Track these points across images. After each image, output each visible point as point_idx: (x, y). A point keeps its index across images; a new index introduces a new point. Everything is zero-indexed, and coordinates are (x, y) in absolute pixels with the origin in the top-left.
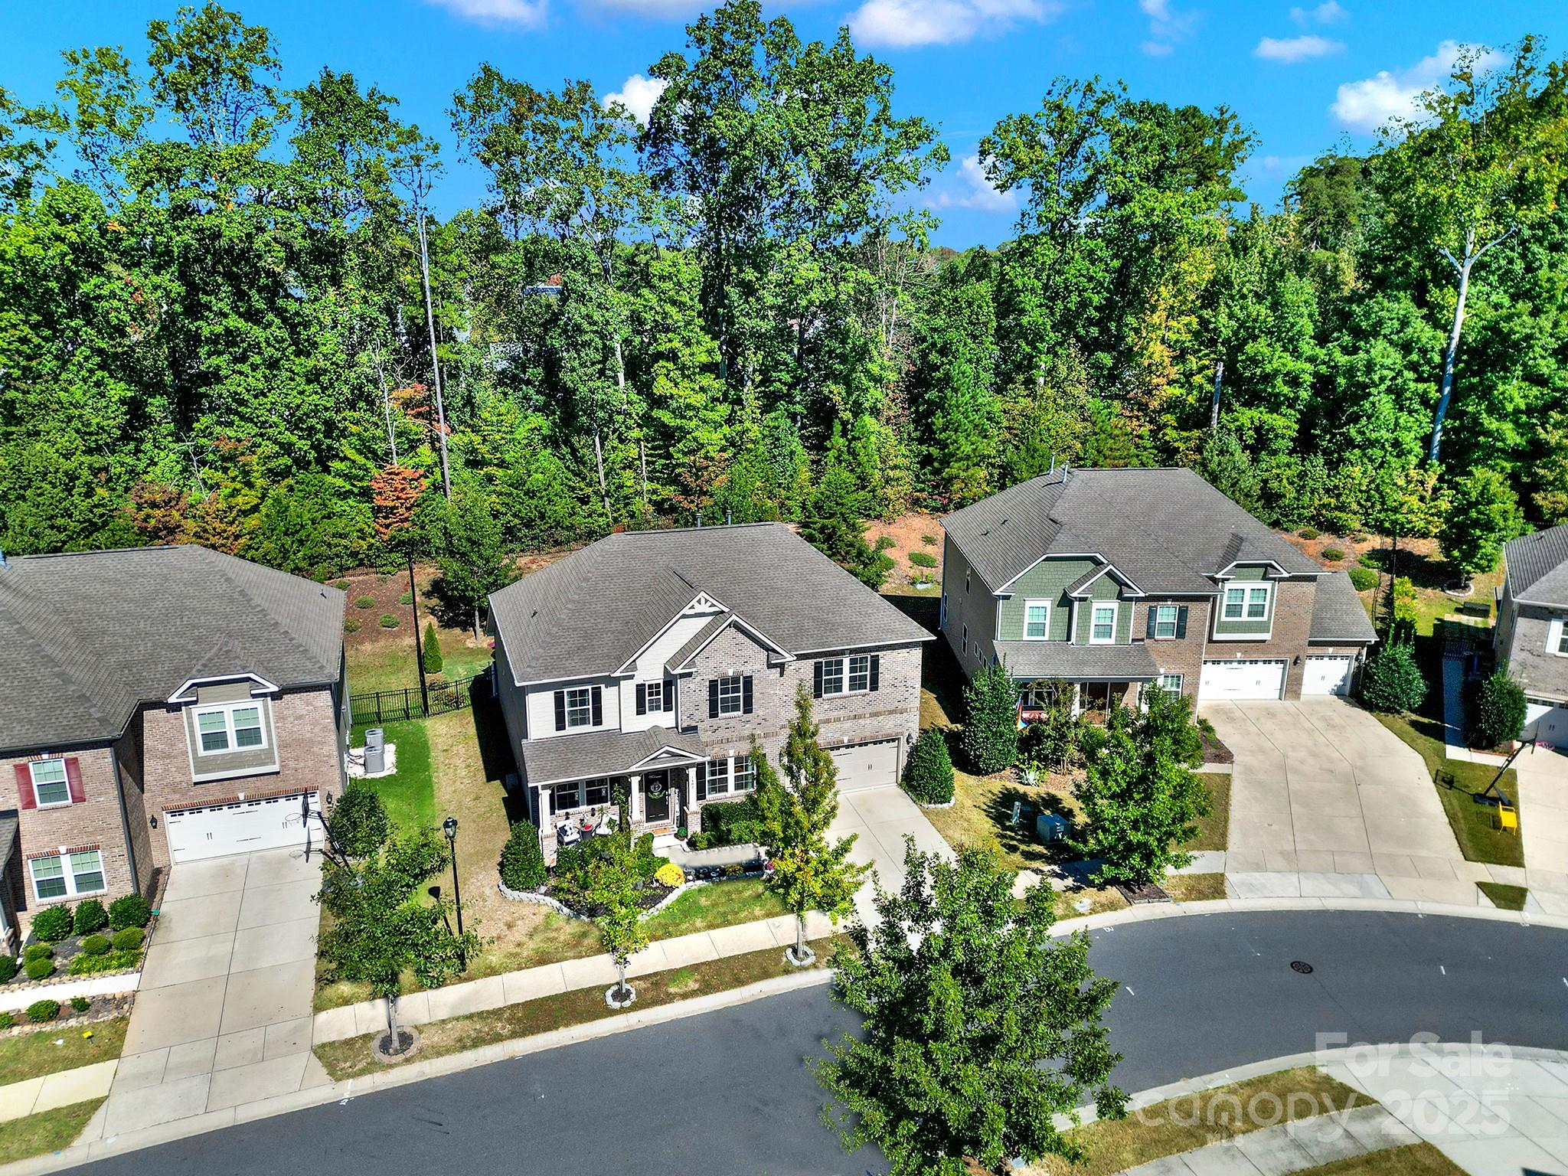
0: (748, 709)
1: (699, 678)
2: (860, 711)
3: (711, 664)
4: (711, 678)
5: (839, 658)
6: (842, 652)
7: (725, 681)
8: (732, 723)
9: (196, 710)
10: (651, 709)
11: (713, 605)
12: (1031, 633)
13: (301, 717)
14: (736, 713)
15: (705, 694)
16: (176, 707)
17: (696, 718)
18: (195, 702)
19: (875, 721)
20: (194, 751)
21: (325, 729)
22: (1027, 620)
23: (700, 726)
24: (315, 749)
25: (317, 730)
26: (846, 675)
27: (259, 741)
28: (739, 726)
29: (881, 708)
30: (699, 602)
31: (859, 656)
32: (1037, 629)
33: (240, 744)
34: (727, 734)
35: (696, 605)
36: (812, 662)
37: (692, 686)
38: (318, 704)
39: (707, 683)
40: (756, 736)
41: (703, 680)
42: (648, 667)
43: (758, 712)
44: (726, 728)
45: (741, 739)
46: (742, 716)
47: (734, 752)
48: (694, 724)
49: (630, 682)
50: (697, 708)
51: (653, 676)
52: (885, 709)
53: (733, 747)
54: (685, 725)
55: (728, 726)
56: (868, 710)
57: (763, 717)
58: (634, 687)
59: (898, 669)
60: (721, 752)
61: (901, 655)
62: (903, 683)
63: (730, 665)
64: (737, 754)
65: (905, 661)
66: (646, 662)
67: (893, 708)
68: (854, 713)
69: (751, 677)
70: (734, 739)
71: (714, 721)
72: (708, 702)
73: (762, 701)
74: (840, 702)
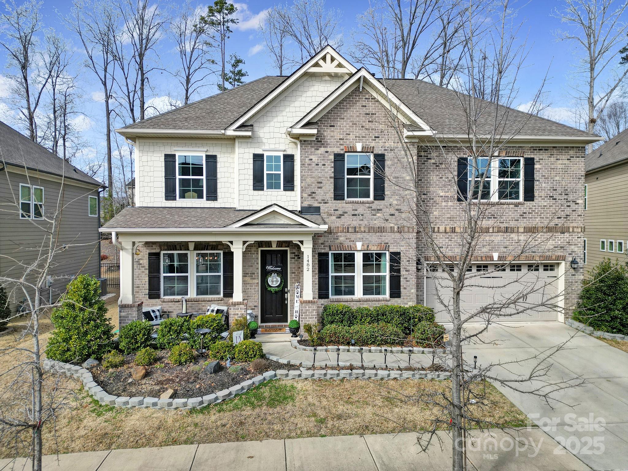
0: (380, 195)
1: (322, 150)
2: (513, 224)
4: (337, 150)
8: (361, 209)
10: (270, 187)
11: (340, 65)
14: (365, 199)
15: (329, 171)
19: (530, 239)
23: (323, 208)
26: (494, 180)
28: (368, 214)
29: (536, 222)
30: (324, 58)
31: (509, 158)
34: (354, 222)
35: (321, 62)
39: (332, 157)
40: (389, 230)
41: (327, 152)
42: (267, 136)
43: (391, 200)
44: (353, 215)
45: (371, 230)
46: (373, 203)
47: (363, 245)
48: (316, 205)
49: (247, 150)
50: (320, 185)
51: (272, 147)
52: (542, 225)
53: (361, 239)
54: (306, 204)
55: (356, 212)
56: (523, 224)
57: (397, 207)
58: (252, 157)
59: (557, 178)
60: (347, 243)
61: (560, 162)
62: (564, 197)
63: (359, 138)
64: (366, 248)
65: (565, 170)
66: (266, 129)
67: (552, 224)
68: (506, 225)
69: (383, 156)
70: (363, 229)
71: (339, 204)
72: (332, 180)
73: (396, 187)
74: (488, 209)
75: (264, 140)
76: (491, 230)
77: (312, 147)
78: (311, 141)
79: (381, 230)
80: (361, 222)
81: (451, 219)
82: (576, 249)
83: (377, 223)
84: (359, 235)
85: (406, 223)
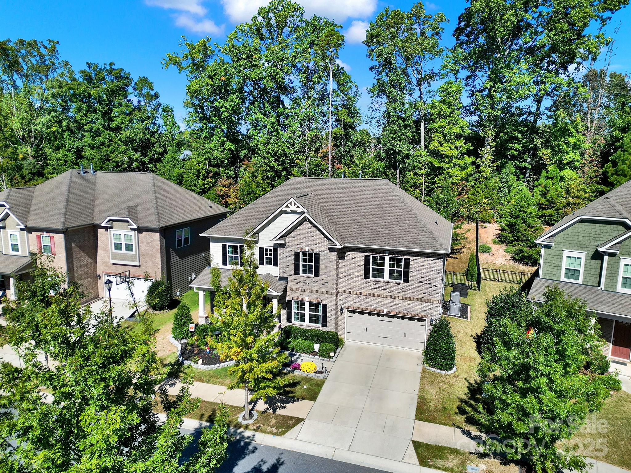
0: (317, 274)
1: (289, 249)
2: (396, 294)
3: (296, 242)
4: (296, 250)
5: (382, 255)
6: (384, 251)
7: (304, 254)
8: (308, 281)
9: (113, 231)
10: (267, 263)
11: (298, 207)
12: (567, 276)
13: (148, 243)
14: (310, 275)
15: (292, 260)
16: (106, 228)
17: (287, 273)
18: (112, 228)
19: (406, 303)
20: (112, 249)
21: (157, 251)
22: (564, 266)
23: (289, 278)
24: (153, 259)
25: (154, 250)
26: (387, 268)
27: (132, 251)
28: (312, 283)
29: (410, 295)
30: (291, 203)
31: (396, 257)
32: (573, 273)
33: (126, 250)
34: (304, 287)
35: (289, 205)
36: (363, 254)
37: (285, 253)
38: (155, 238)
39: (294, 253)
40: (321, 292)
41: (291, 251)
42: (265, 239)
43: (323, 277)
44: (304, 283)
45: (312, 291)
46: (314, 277)
47: (309, 299)
48: (286, 276)
49: (256, 247)
50: (288, 267)
51: (268, 244)
52: (414, 297)
53: (308, 296)
54: (281, 275)
56: (401, 295)
57: (326, 281)
58: (258, 249)
59: (424, 271)
60: (301, 297)
61: (427, 262)
62: (428, 282)
63: (307, 245)
65: (430, 266)
66: (265, 236)
67: (420, 297)
68: (392, 294)
69: (319, 254)
70: (308, 291)
71: (297, 277)
72: (294, 265)
73: (325, 271)
74: (382, 285)
76: (382, 296)
77: (284, 247)
79: (317, 292)
80: (308, 287)
81: (361, 288)
82: (435, 313)
83: (316, 288)
84: (306, 293)
85: (330, 290)
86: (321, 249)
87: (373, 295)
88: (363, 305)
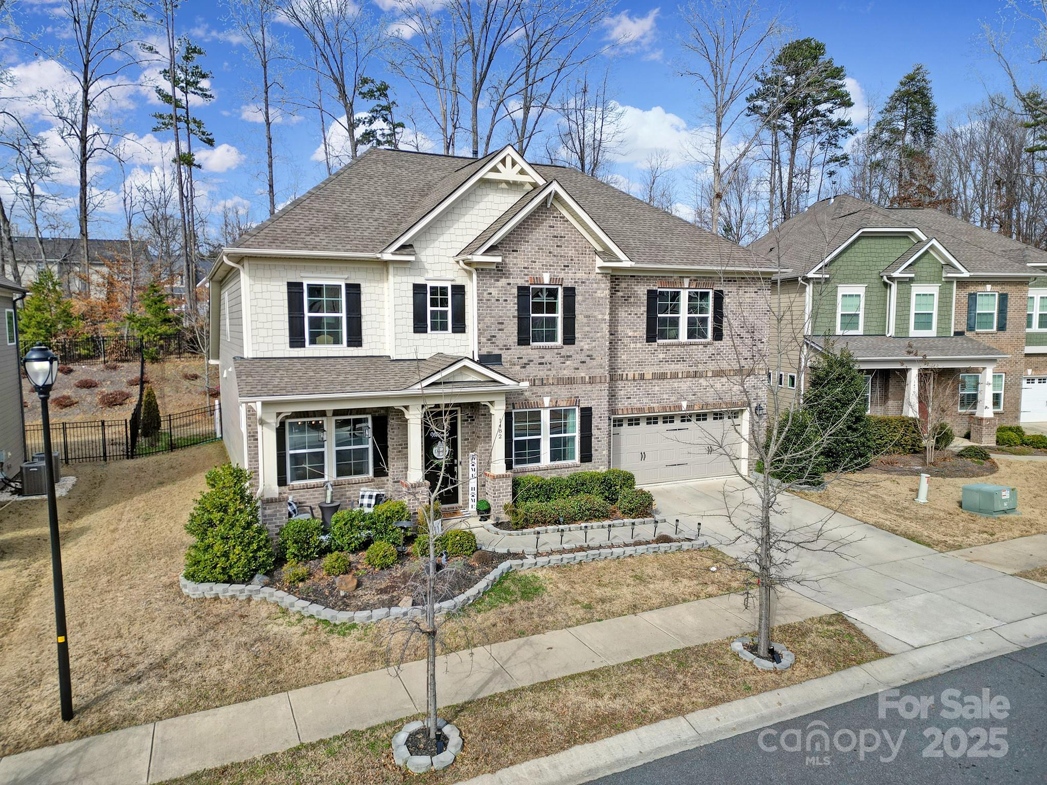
0: (569, 339)
1: (504, 281)
2: (701, 368)
3: (521, 261)
4: (521, 282)
5: (676, 288)
7: (538, 292)
8: (549, 356)
10: (434, 328)
11: (522, 172)
12: (845, 325)
14: (552, 344)
15: (512, 308)
17: (500, 343)
19: (718, 384)
22: (840, 311)
23: (506, 356)
26: (684, 316)
28: (557, 361)
29: (725, 365)
30: (503, 161)
31: (699, 290)
32: (850, 320)
34: (542, 373)
35: (500, 167)
36: (644, 289)
37: (495, 292)
39: (515, 291)
40: (579, 381)
41: (509, 284)
42: (430, 260)
43: (582, 344)
44: (540, 364)
45: (561, 381)
46: (562, 348)
47: (551, 401)
48: (497, 352)
49: (404, 279)
50: (501, 327)
51: (437, 275)
52: (730, 368)
53: (549, 394)
54: (484, 351)
55: (543, 360)
56: (712, 366)
57: (588, 353)
58: (411, 287)
59: (744, 314)
60: (533, 400)
61: (747, 295)
62: (751, 335)
63: (547, 267)
64: (554, 404)
65: (752, 305)
66: (429, 251)
67: (739, 366)
68: (694, 369)
69: (573, 289)
70: (551, 381)
71: (524, 350)
72: (516, 320)
73: (587, 329)
74: (678, 351)
75: (427, 266)
76: (680, 376)
77: (491, 277)
78: (490, 270)
79: (571, 381)
80: (549, 373)
81: (640, 363)
82: (760, 394)
83: (566, 373)
84: (546, 389)
85: (598, 372)
86: (579, 275)
87: (662, 377)
88: (645, 400)
